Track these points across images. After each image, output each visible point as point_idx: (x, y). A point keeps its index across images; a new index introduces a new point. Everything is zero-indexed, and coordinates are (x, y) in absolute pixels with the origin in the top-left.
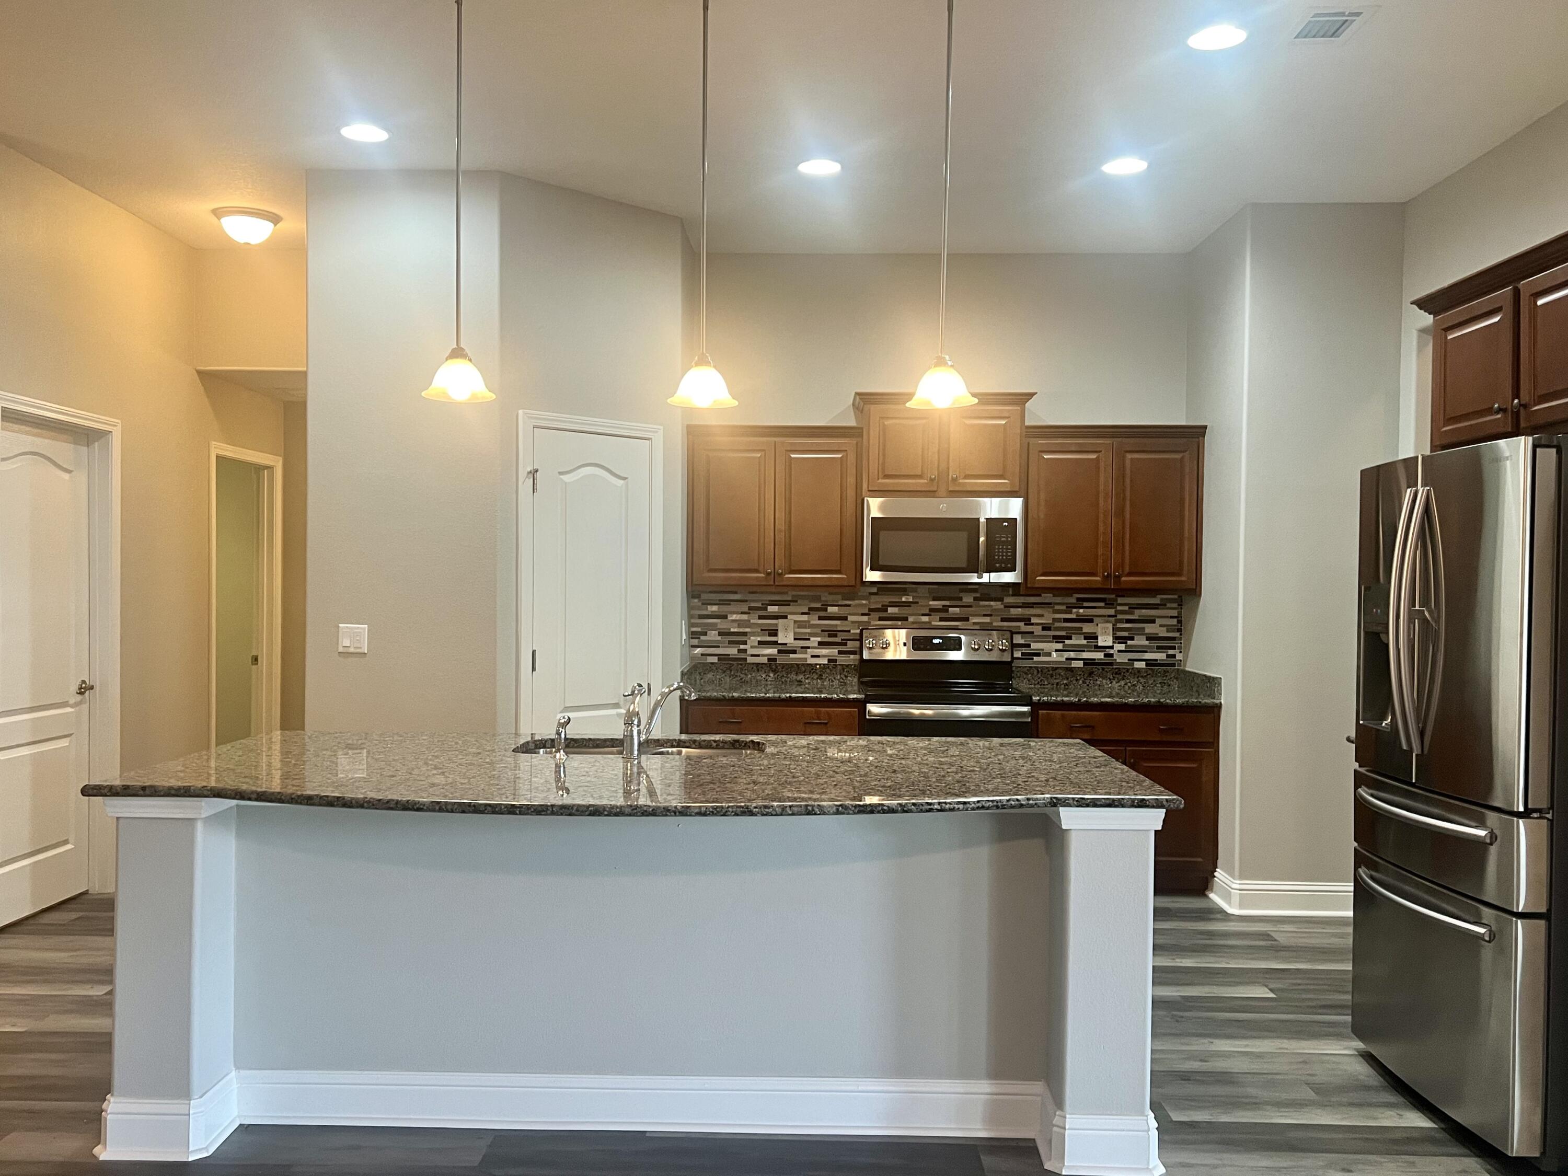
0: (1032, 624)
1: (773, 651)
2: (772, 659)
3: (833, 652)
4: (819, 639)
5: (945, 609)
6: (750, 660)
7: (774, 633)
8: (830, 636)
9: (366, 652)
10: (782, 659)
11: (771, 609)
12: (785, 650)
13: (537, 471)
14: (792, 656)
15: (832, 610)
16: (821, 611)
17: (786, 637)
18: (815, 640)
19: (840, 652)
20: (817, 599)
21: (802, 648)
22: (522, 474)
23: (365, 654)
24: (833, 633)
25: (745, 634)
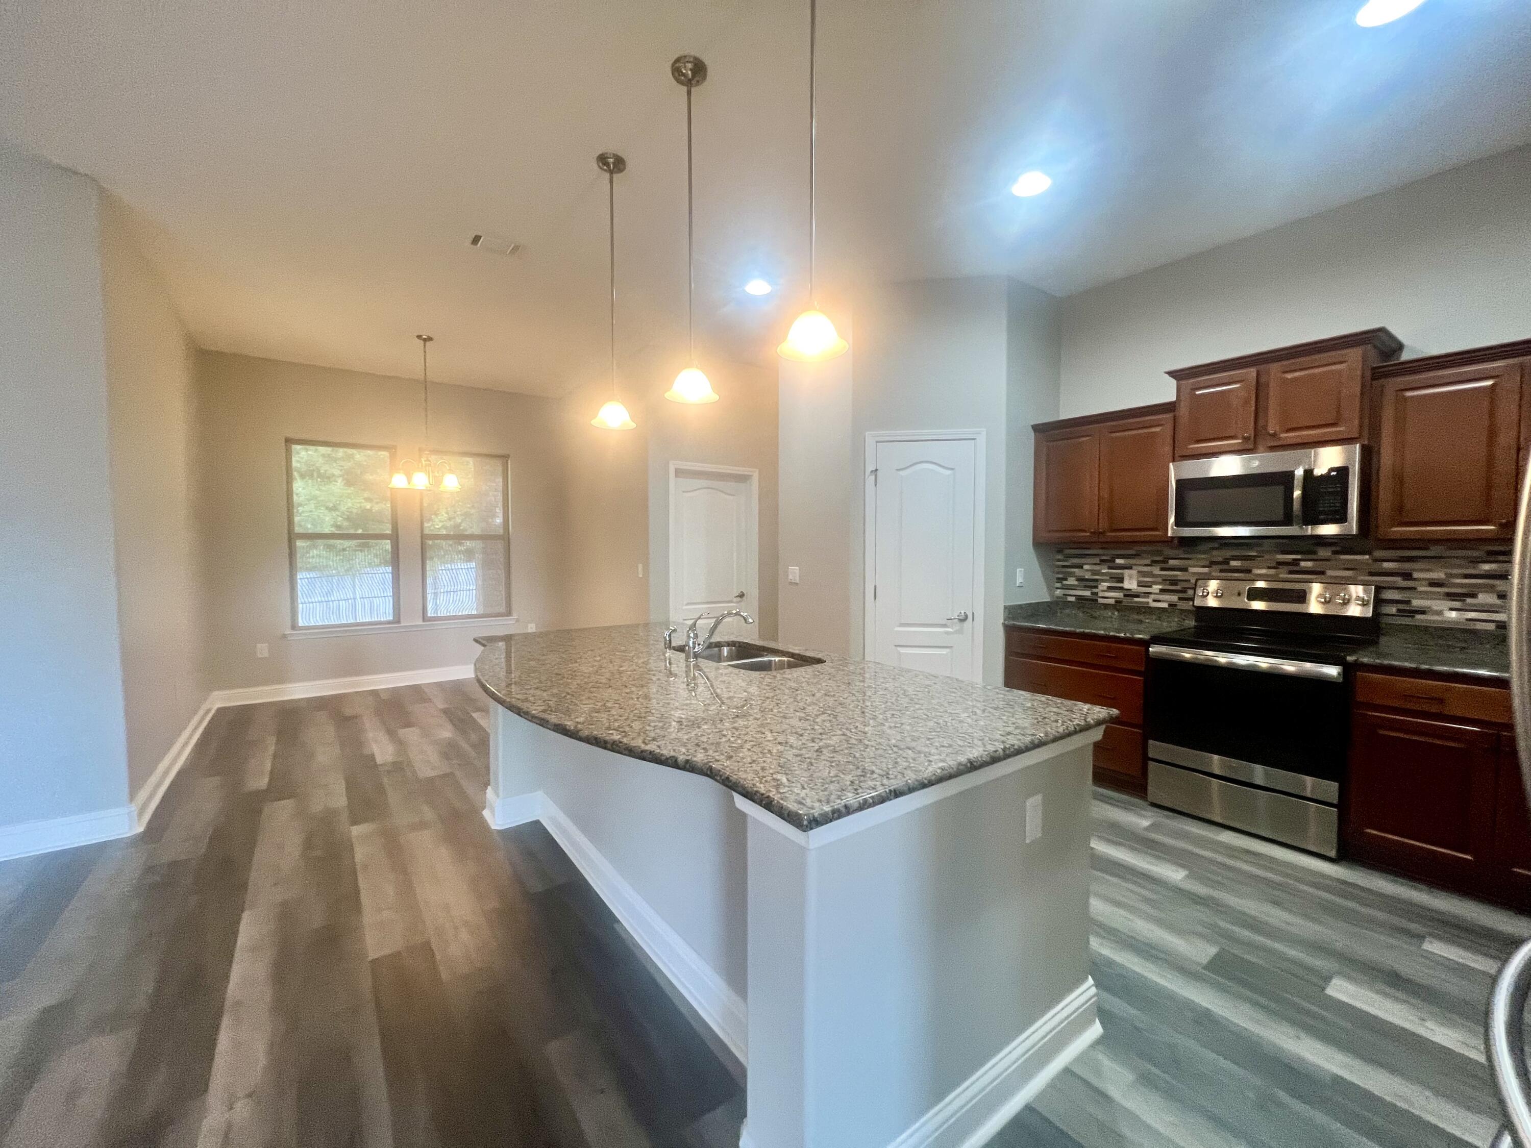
0: (1415, 579)
1: (1119, 595)
2: (1118, 602)
3: (1174, 598)
4: (1160, 587)
5: (1295, 562)
6: (1101, 601)
7: (1121, 580)
8: (1172, 584)
9: (798, 581)
10: (1127, 601)
11: (1118, 561)
12: (1130, 594)
13: (876, 470)
14: (1136, 599)
15: (1172, 562)
16: (1163, 563)
17: (1130, 584)
18: (1156, 588)
19: (1180, 599)
20: (1159, 553)
21: (1145, 593)
22: (868, 472)
23: (797, 584)
24: (1174, 582)
25: (1097, 580)
